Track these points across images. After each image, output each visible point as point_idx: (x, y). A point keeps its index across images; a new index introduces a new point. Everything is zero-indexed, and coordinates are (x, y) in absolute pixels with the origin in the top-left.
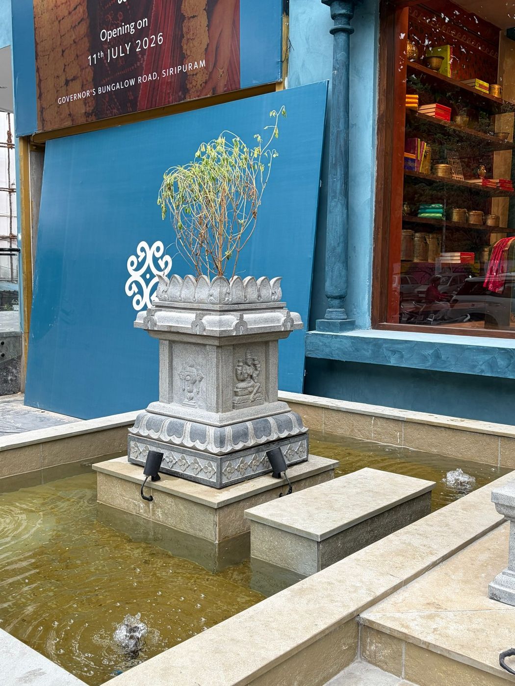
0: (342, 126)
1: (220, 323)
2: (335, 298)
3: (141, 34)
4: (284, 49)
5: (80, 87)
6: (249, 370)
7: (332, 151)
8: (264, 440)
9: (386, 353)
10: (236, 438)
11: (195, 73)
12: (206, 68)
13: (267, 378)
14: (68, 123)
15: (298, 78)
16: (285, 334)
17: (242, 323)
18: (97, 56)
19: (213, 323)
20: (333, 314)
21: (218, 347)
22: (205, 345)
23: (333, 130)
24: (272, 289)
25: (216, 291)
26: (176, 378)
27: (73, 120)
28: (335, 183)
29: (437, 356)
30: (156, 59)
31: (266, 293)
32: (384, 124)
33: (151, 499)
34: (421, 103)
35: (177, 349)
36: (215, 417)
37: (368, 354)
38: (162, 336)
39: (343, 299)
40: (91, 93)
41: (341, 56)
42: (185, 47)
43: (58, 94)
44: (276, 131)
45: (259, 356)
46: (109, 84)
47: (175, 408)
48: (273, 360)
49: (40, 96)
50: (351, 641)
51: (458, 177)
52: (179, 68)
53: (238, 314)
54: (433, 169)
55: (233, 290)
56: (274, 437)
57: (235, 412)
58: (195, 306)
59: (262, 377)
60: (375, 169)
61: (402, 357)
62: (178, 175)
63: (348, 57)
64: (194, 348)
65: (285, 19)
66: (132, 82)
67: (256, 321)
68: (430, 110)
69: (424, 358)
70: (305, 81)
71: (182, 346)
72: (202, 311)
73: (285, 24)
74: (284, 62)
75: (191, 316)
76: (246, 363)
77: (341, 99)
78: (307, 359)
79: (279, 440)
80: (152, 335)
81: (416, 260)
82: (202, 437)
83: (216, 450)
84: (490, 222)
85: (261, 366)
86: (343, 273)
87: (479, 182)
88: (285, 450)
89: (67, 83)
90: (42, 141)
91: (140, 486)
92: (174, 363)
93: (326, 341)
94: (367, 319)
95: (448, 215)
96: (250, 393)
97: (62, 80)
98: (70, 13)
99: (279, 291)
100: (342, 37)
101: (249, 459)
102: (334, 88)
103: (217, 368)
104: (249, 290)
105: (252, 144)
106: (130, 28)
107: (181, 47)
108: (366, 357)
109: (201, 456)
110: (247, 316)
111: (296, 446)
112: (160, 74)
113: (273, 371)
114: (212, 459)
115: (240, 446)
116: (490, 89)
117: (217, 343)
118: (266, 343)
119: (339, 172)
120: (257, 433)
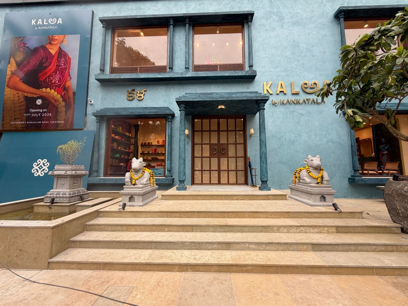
0: (98, 139)
1: (71, 173)
2: (95, 171)
3: (44, 112)
4: (85, 123)
5: (20, 121)
6: (77, 182)
7: (96, 144)
8: (79, 194)
9: (106, 181)
10: (73, 194)
11: (60, 124)
12: (64, 123)
13: (80, 183)
14: (15, 129)
15: (88, 129)
16: (85, 175)
17: (76, 173)
18: (28, 114)
19: (69, 173)
20: (95, 174)
21: (70, 177)
22: (67, 177)
23: (96, 139)
24: (83, 167)
25: (70, 167)
26: (58, 184)
27: (16, 128)
28: (96, 149)
29: (116, 181)
30: (48, 119)
31: (81, 168)
32: (107, 140)
33: (51, 208)
34: (115, 136)
35: (59, 179)
36: (68, 190)
37: (102, 181)
38: (56, 176)
39: (97, 171)
40: (25, 123)
41: (98, 126)
42: (58, 118)
43: (11, 121)
44: (85, 140)
45: (79, 179)
46: (32, 121)
47: (58, 190)
48: (82, 180)
49: (3, 120)
50: (97, 214)
51: (123, 149)
52: (56, 122)
53: (75, 171)
54: (118, 148)
55: (74, 167)
56: (81, 194)
57: (73, 189)
58: (65, 170)
59: (79, 184)
60: (105, 147)
61: (109, 181)
62: (63, 146)
63: (100, 127)
64: (64, 178)
65: (85, 117)
66: (40, 122)
67: (79, 172)
68: (117, 137)
69: (114, 181)
70: (90, 129)
71: (60, 178)
72: (66, 171)
73: (85, 118)
74: (85, 125)
75: (65, 172)
76: (76, 181)
77: (98, 134)
78: (88, 184)
79: (83, 194)
80: (53, 176)
81: (114, 164)
82: (65, 194)
83: (68, 196)
84: (129, 158)
85: (79, 181)
86: (97, 166)
87: (127, 150)
88: (84, 196)
89: (15, 119)
90: (2, 132)
91: (49, 206)
92: (58, 181)
93: (92, 179)
94: (102, 175)
95: (121, 156)
96: (76, 186)
97: (14, 118)
98: (19, 103)
99: (84, 167)
100: (99, 123)
101: (76, 198)
102: (96, 131)
103: (70, 181)
104: (78, 167)
105: (79, 142)
106: (41, 111)
107: (57, 118)
108: (102, 182)
109: (64, 198)
110: (77, 172)
111: (86, 196)
112: (50, 122)
113: (82, 182)
114: (68, 198)
115: (74, 195)
116: (129, 134)
117: (70, 176)
118: (81, 177)
119: (97, 147)
120: (78, 193)
